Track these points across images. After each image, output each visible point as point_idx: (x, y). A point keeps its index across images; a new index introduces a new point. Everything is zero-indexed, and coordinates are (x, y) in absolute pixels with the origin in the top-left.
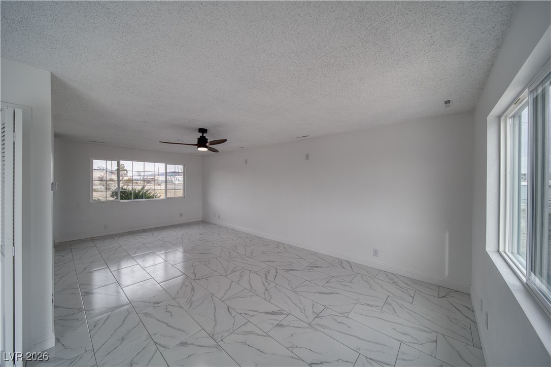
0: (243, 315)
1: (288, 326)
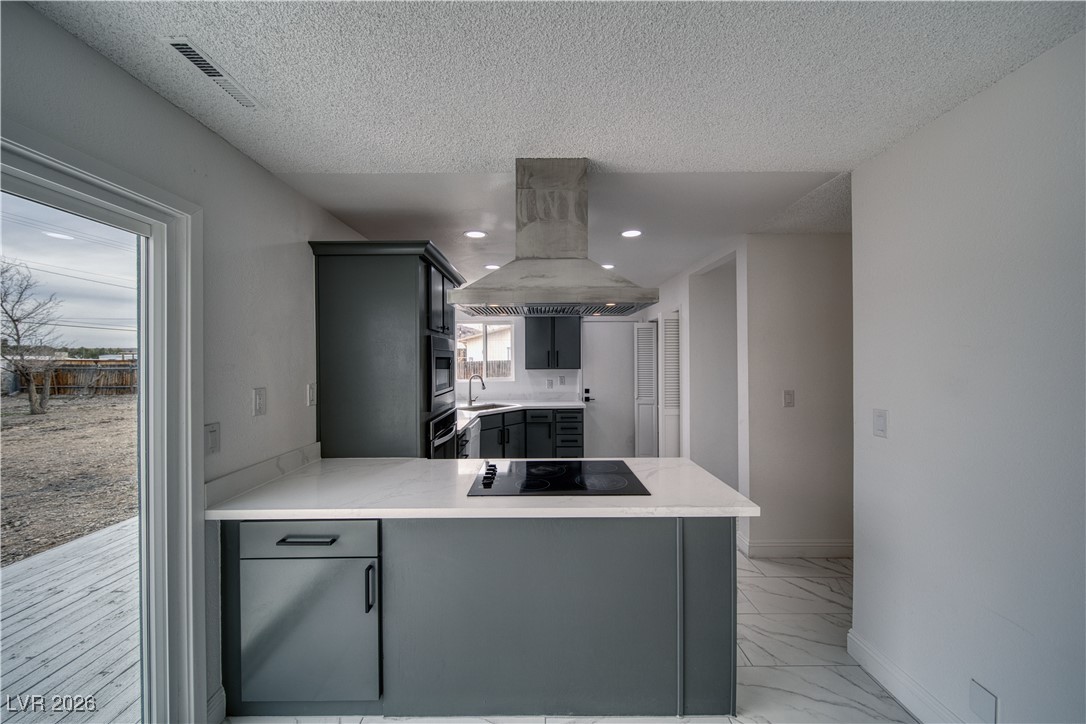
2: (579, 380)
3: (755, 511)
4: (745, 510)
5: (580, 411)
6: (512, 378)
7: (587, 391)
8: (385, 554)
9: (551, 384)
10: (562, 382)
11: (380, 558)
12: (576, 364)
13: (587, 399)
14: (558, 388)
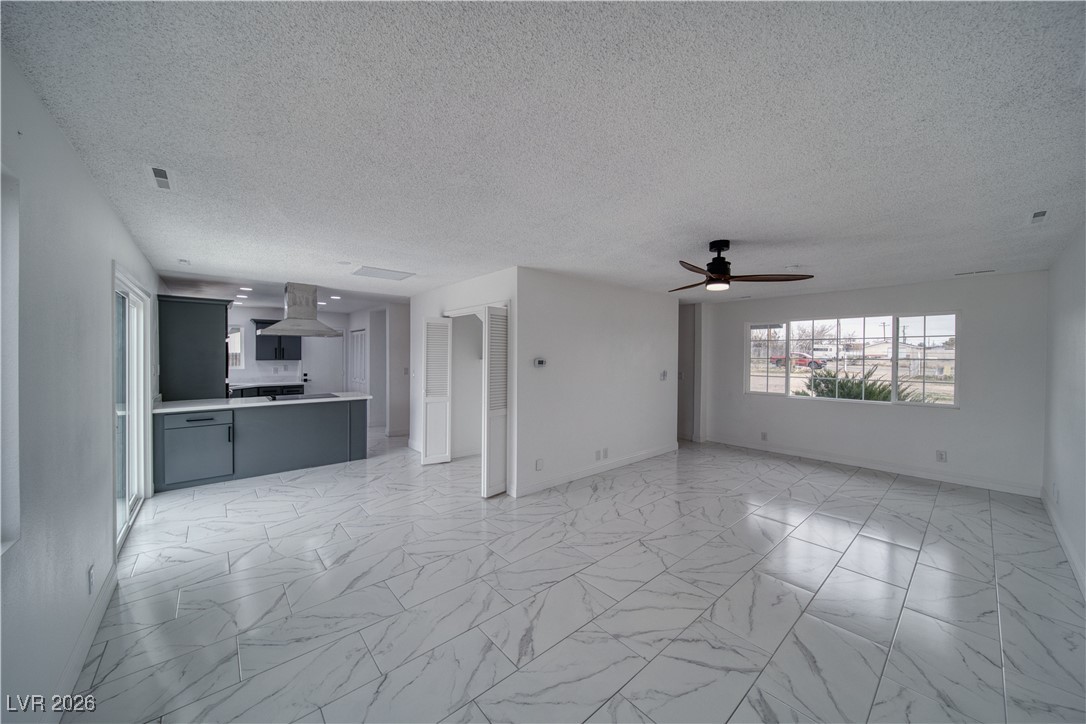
0: (533, 599)
1: (484, 659)
2: (300, 366)
3: (371, 397)
4: (369, 397)
5: (302, 386)
6: (242, 366)
7: (305, 375)
8: (236, 422)
9: (276, 370)
10: (286, 369)
11: (233, 424)
12: (298, 357)
13: (305, 380)
14: (282, 373)
